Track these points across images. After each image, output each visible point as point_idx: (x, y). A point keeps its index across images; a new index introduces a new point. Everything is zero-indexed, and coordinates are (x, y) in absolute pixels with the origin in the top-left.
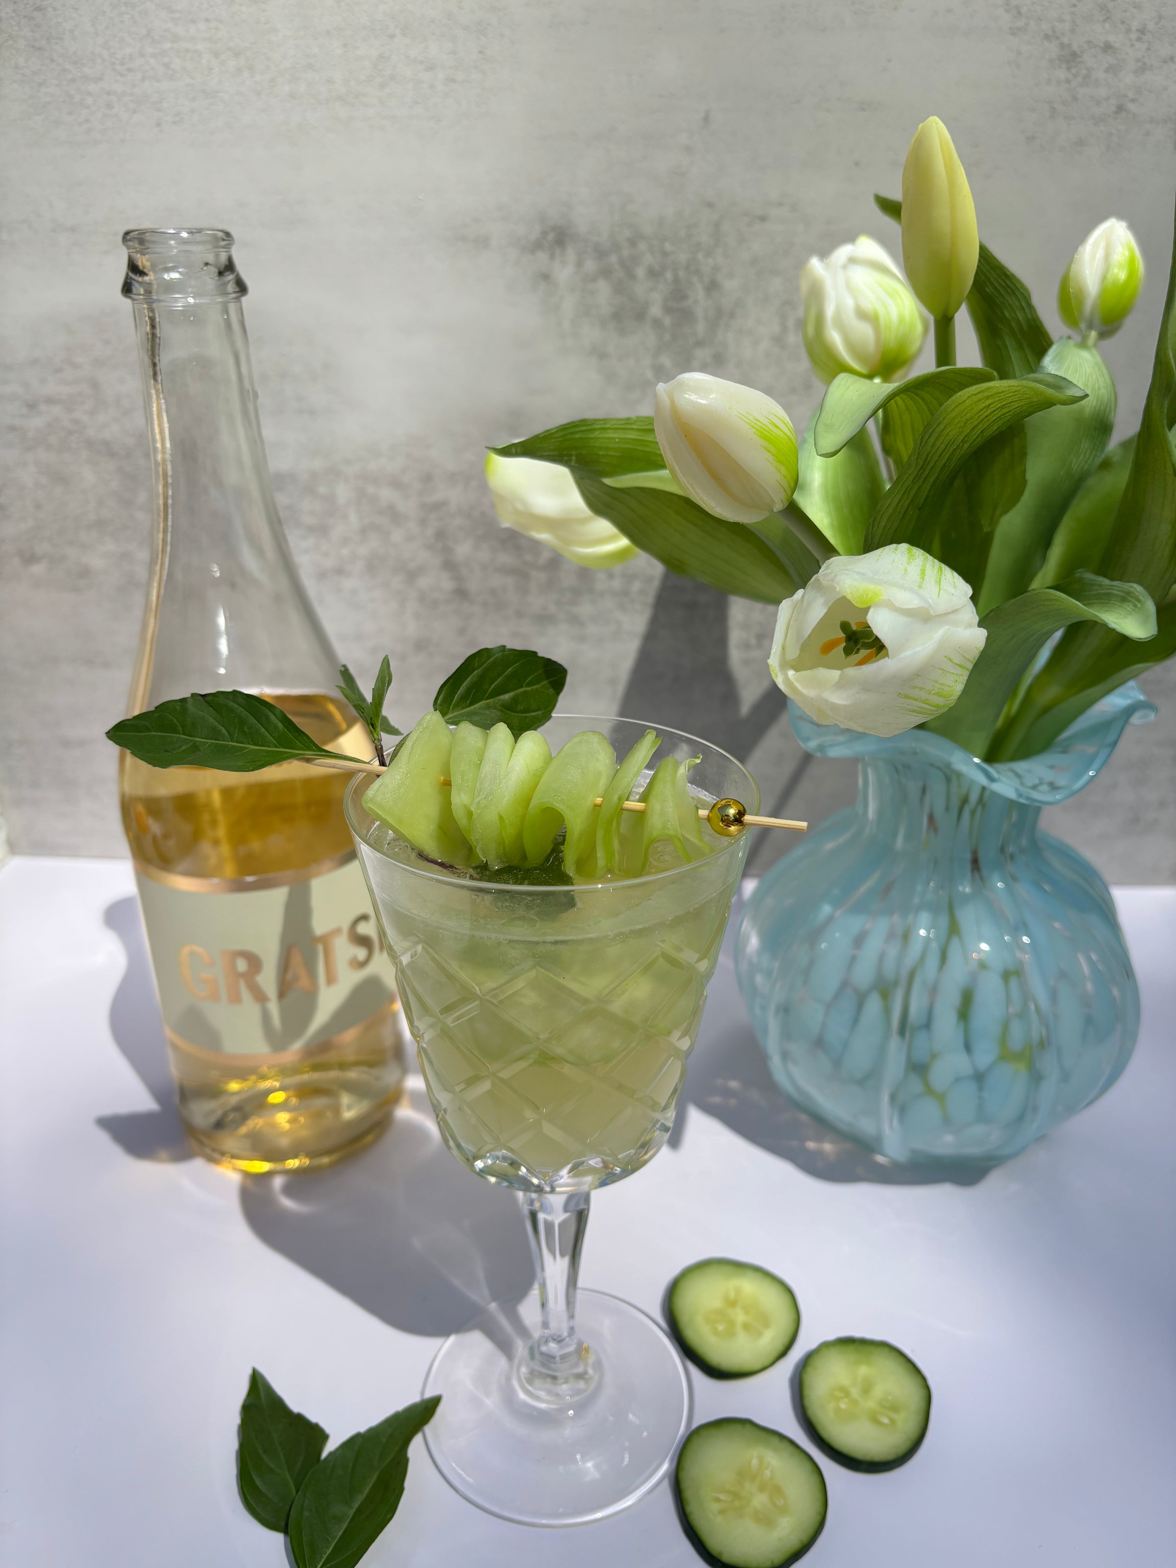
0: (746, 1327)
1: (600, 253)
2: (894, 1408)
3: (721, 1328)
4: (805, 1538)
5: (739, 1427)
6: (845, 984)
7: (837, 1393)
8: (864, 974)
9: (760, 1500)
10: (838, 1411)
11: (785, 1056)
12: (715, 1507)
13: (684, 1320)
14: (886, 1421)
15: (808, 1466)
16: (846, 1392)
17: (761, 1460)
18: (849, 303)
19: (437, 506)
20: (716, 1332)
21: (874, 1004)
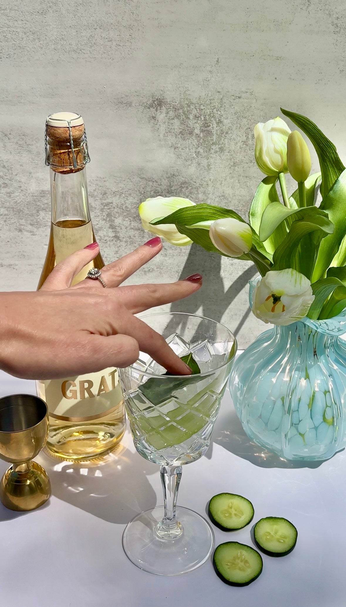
0: (235, 515)
1: (175, 108)
2: (285, 537)
3: (227, 515)
4: (256, 574)
5: (234, 544)
7: (266, 534)
8: (275, 393)
9: (241, 564)
10: (267, 539)
11: (248, 422)
12: (227, 567)
13: (214, 513)
14: (282, 541)
15: (257, 555)
16: (269, 533)
17: (241, 553)
18: (272, 146)
19: (107, 204)
20: (225, 517)
21: (279, 403)
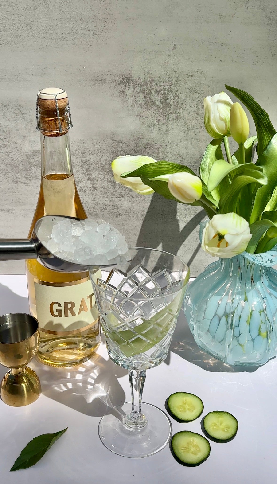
0: (189, 409)
1: (141, 85)
2: (228, 427)
4: (205, 457)
5: (187, 433)
6: (216, 314)
7: (213, 425)
8: (221, 312)
9: (193, 449)
10: (214, 429)
11: (199, 335)
12: (182, 451)
13: (172, 408)
14: (226, 430)
15: (206, 442)
16: (216, 424)
17: (193, 440)
18: (218, 115)
19: (86, 161)
20: (181, 411)
21: (224, 319)
